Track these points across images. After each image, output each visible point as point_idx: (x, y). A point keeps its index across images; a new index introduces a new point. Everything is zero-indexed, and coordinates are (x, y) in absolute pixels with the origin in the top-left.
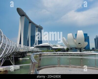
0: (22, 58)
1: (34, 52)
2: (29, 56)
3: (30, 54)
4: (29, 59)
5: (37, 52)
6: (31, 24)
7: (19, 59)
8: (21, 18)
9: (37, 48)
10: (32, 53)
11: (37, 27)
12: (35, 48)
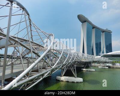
0: (86, 68)
1: (102, 63)
2: (95, 66)
3: (96, 64)
4: (94, 70)
5: (106, 62)
6: (94, 29)
7: (82, 69)
8: (82, 25)
9: (105, 58)
10: (98, 63)
11: (103, 32)
12: (103, 57)
